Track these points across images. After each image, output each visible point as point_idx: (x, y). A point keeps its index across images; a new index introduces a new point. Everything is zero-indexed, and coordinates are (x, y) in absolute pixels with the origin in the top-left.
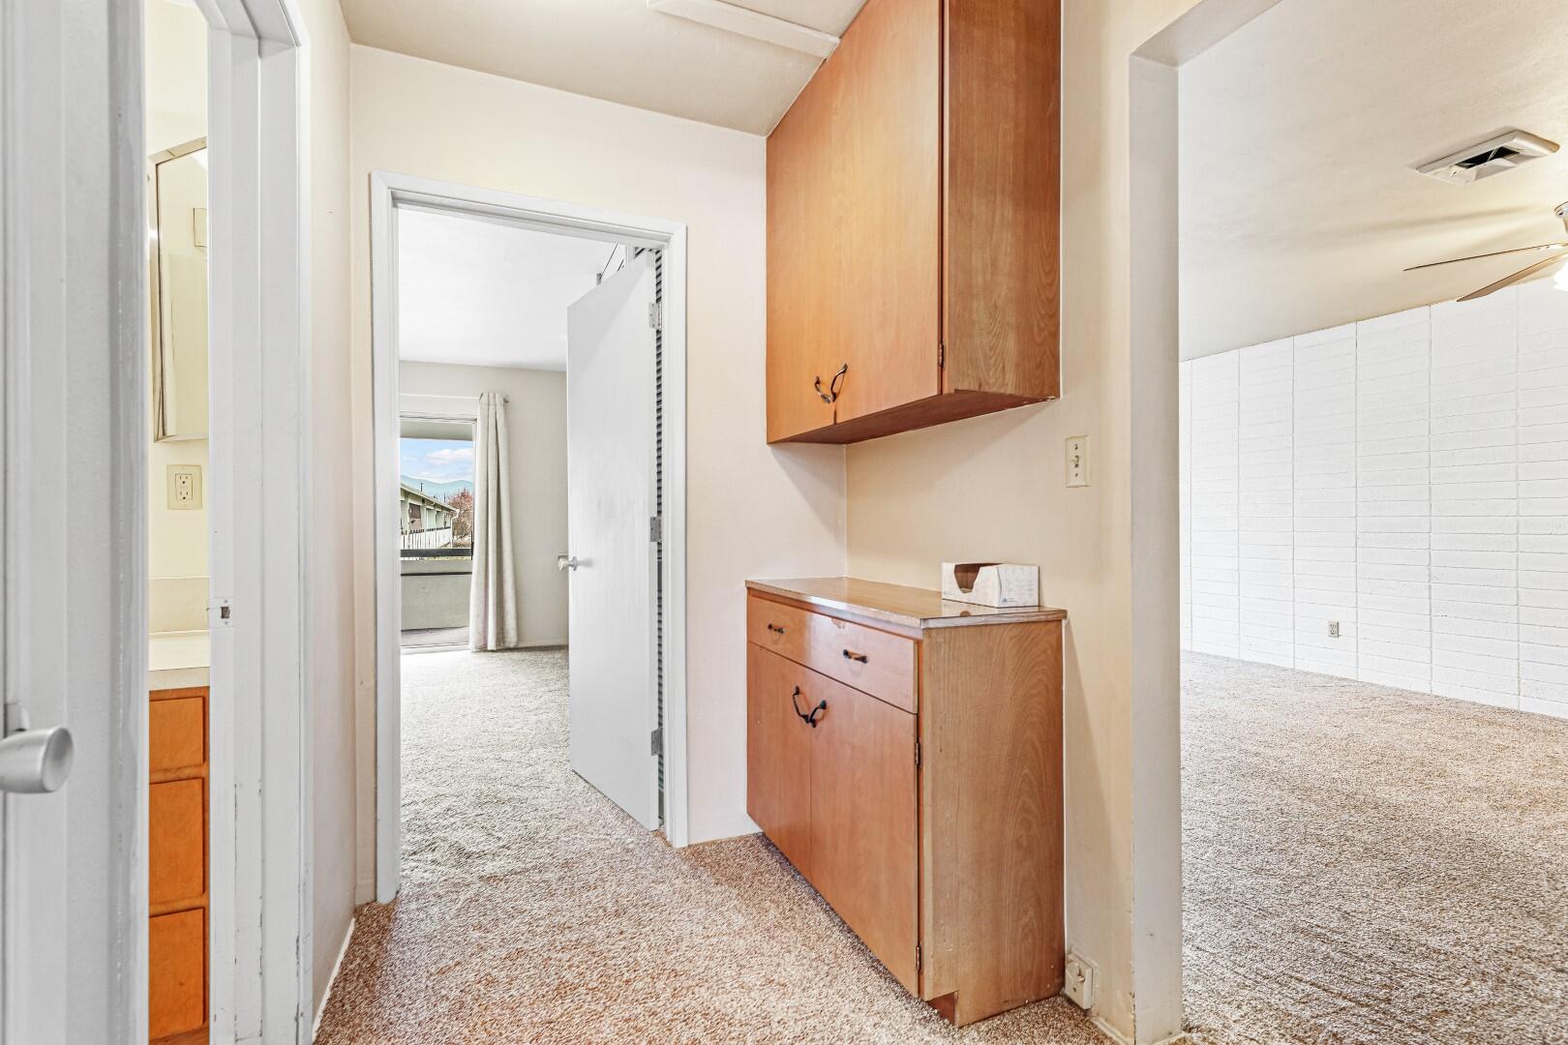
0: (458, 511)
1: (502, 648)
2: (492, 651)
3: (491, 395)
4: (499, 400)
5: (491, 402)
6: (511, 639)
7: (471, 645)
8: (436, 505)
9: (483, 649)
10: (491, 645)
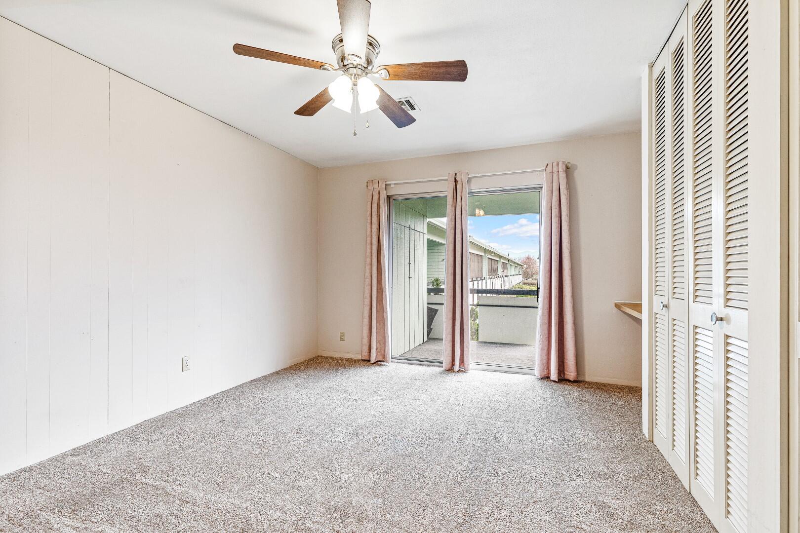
0: (525, 266)
1: (562, 379)
2: (554, 381)
3: (555, 164)
4: (561, 167)
5: (555, 169)
6: (571, 374)
7: (537, 372)
8: (514, 263)
9: (547, 377)
10: (554, 376)
